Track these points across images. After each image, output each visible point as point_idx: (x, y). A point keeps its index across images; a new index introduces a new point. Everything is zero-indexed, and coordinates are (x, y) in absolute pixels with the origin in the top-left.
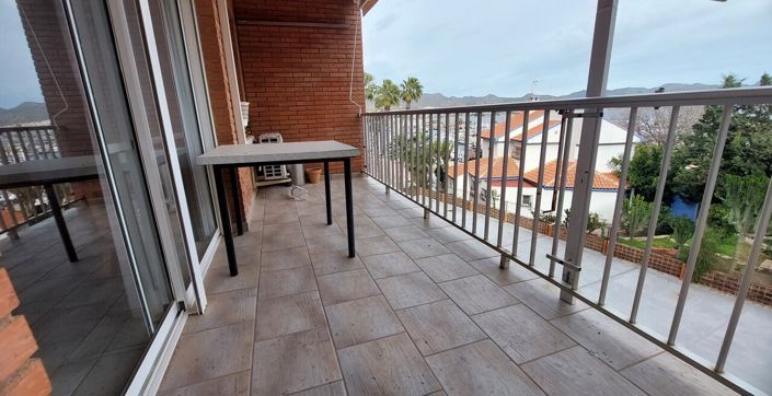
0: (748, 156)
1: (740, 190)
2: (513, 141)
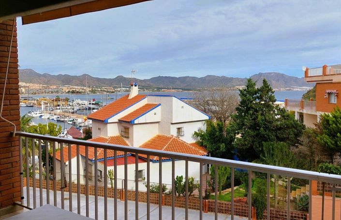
0: (266, 128)
1: (271, 151)
2: (120, 122)
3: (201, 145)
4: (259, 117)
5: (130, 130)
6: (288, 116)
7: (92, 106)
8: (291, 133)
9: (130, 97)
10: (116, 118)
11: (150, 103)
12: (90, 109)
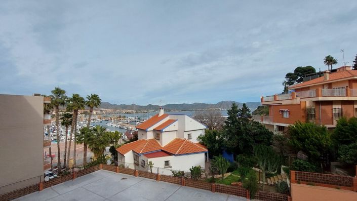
2: (154, 130)
3: (202, 144)
4: (242, 127)
5: (160, 135)
6: (262, 126)
7: (137, 120)
8: (265, 137)
9: (159, 116)
10: (152, 128)
11: (171, 119)
12: (135, 121)
